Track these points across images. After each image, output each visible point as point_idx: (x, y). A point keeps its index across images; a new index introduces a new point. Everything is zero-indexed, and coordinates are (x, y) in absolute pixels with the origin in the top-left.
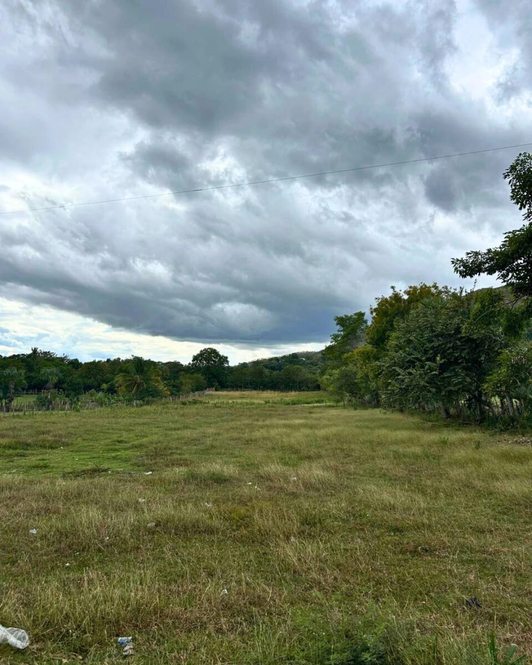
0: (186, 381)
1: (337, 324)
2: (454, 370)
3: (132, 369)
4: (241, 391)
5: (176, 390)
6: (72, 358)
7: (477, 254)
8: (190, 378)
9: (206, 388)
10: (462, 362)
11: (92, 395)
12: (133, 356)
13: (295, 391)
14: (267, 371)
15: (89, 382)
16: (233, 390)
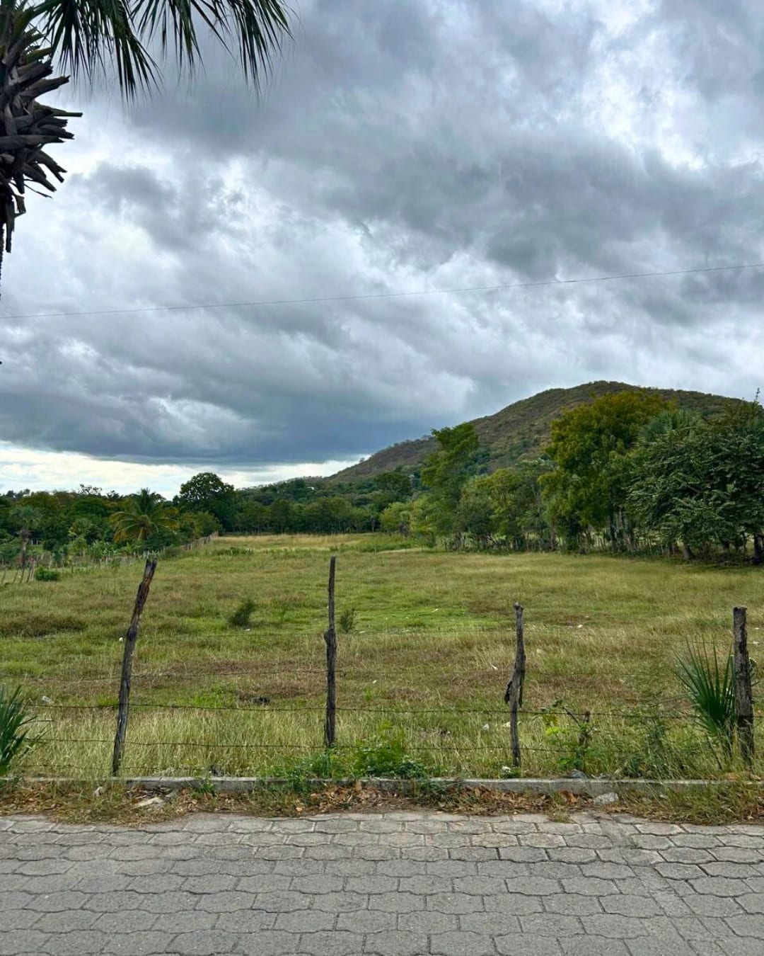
11: (80, 545)
16: (243, 534)
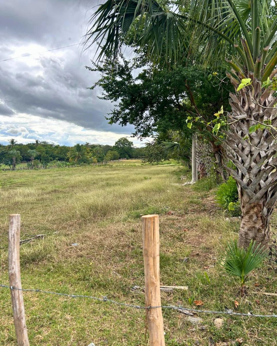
3: (75, 149)
5: (101, 159)
8: (110, 153)
9: (120, 158)
11: (55, 162)
16: (135, 159)
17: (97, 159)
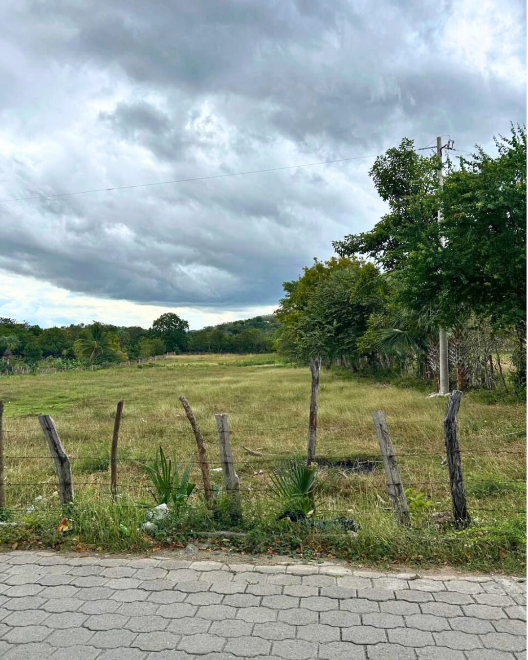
0: (146, 345)
1: (285, 289)
2: (347, 332)
3: (90, 335)
4: (202, 354)
5: (135, 355)
6: (32, 324)
7: (353, 237)
8: (149, 343)
9: (166, 353)
10: (354, 325)
11: (50, 361)
12: (94, 321)
13: (252, 353)
14: (227, 335)
15: (49, 348)
16: (193, 354)
17: (128, 355)
